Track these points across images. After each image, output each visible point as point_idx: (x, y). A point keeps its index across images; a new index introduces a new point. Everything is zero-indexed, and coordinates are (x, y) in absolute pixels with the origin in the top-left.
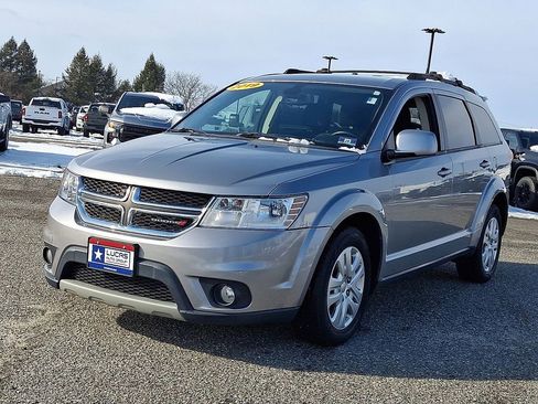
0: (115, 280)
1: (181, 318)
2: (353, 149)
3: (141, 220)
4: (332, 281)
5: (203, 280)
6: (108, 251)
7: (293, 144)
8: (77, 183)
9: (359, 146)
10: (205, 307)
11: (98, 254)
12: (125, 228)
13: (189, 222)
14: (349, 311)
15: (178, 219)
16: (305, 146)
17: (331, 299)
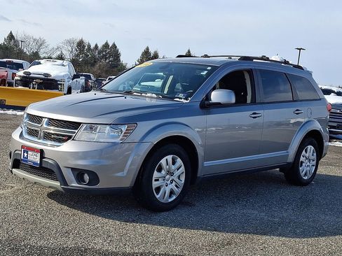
0: (34, 169)
1: (62, 190)
2: (183, 100)
3: (47, 136)
4: (156, 174)
5: (73, 169)
6: (29, 152)
7: (148, 97)
8: (25, 116)
9: (186, 99)
10: (75, 184)
11: (26, 154)
12: (40, 141)
13: (70, 137)
14: (172, 193)
15: (63, 136)
16: (154, 98)
17: (155, 184)
